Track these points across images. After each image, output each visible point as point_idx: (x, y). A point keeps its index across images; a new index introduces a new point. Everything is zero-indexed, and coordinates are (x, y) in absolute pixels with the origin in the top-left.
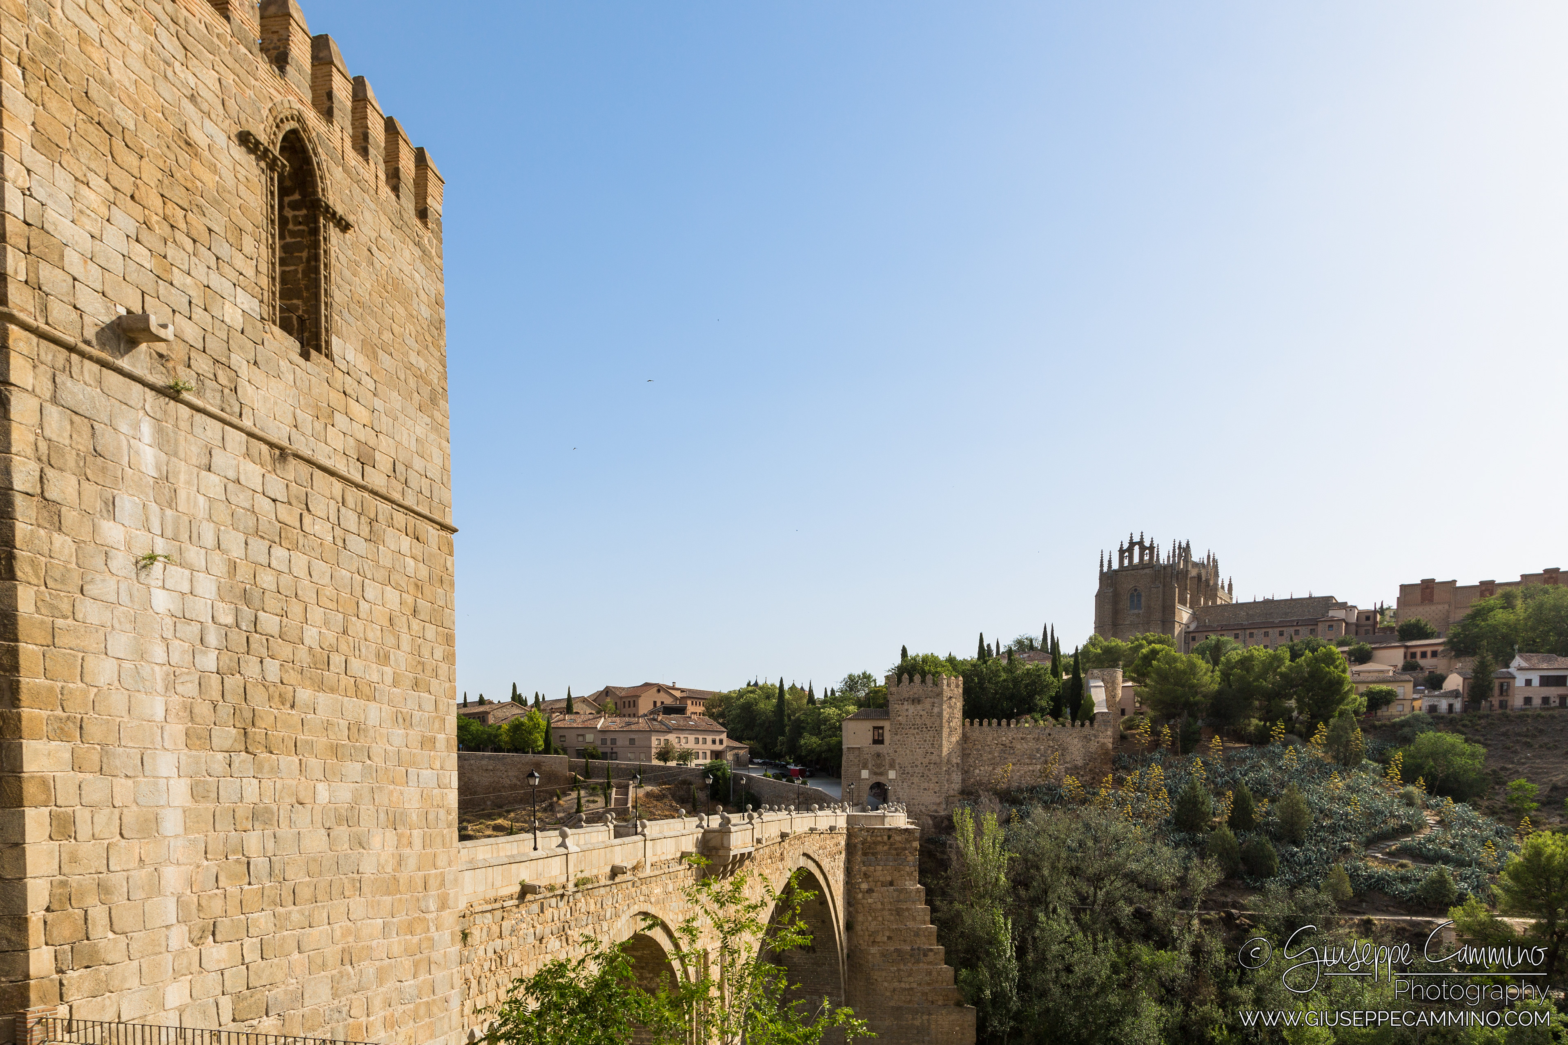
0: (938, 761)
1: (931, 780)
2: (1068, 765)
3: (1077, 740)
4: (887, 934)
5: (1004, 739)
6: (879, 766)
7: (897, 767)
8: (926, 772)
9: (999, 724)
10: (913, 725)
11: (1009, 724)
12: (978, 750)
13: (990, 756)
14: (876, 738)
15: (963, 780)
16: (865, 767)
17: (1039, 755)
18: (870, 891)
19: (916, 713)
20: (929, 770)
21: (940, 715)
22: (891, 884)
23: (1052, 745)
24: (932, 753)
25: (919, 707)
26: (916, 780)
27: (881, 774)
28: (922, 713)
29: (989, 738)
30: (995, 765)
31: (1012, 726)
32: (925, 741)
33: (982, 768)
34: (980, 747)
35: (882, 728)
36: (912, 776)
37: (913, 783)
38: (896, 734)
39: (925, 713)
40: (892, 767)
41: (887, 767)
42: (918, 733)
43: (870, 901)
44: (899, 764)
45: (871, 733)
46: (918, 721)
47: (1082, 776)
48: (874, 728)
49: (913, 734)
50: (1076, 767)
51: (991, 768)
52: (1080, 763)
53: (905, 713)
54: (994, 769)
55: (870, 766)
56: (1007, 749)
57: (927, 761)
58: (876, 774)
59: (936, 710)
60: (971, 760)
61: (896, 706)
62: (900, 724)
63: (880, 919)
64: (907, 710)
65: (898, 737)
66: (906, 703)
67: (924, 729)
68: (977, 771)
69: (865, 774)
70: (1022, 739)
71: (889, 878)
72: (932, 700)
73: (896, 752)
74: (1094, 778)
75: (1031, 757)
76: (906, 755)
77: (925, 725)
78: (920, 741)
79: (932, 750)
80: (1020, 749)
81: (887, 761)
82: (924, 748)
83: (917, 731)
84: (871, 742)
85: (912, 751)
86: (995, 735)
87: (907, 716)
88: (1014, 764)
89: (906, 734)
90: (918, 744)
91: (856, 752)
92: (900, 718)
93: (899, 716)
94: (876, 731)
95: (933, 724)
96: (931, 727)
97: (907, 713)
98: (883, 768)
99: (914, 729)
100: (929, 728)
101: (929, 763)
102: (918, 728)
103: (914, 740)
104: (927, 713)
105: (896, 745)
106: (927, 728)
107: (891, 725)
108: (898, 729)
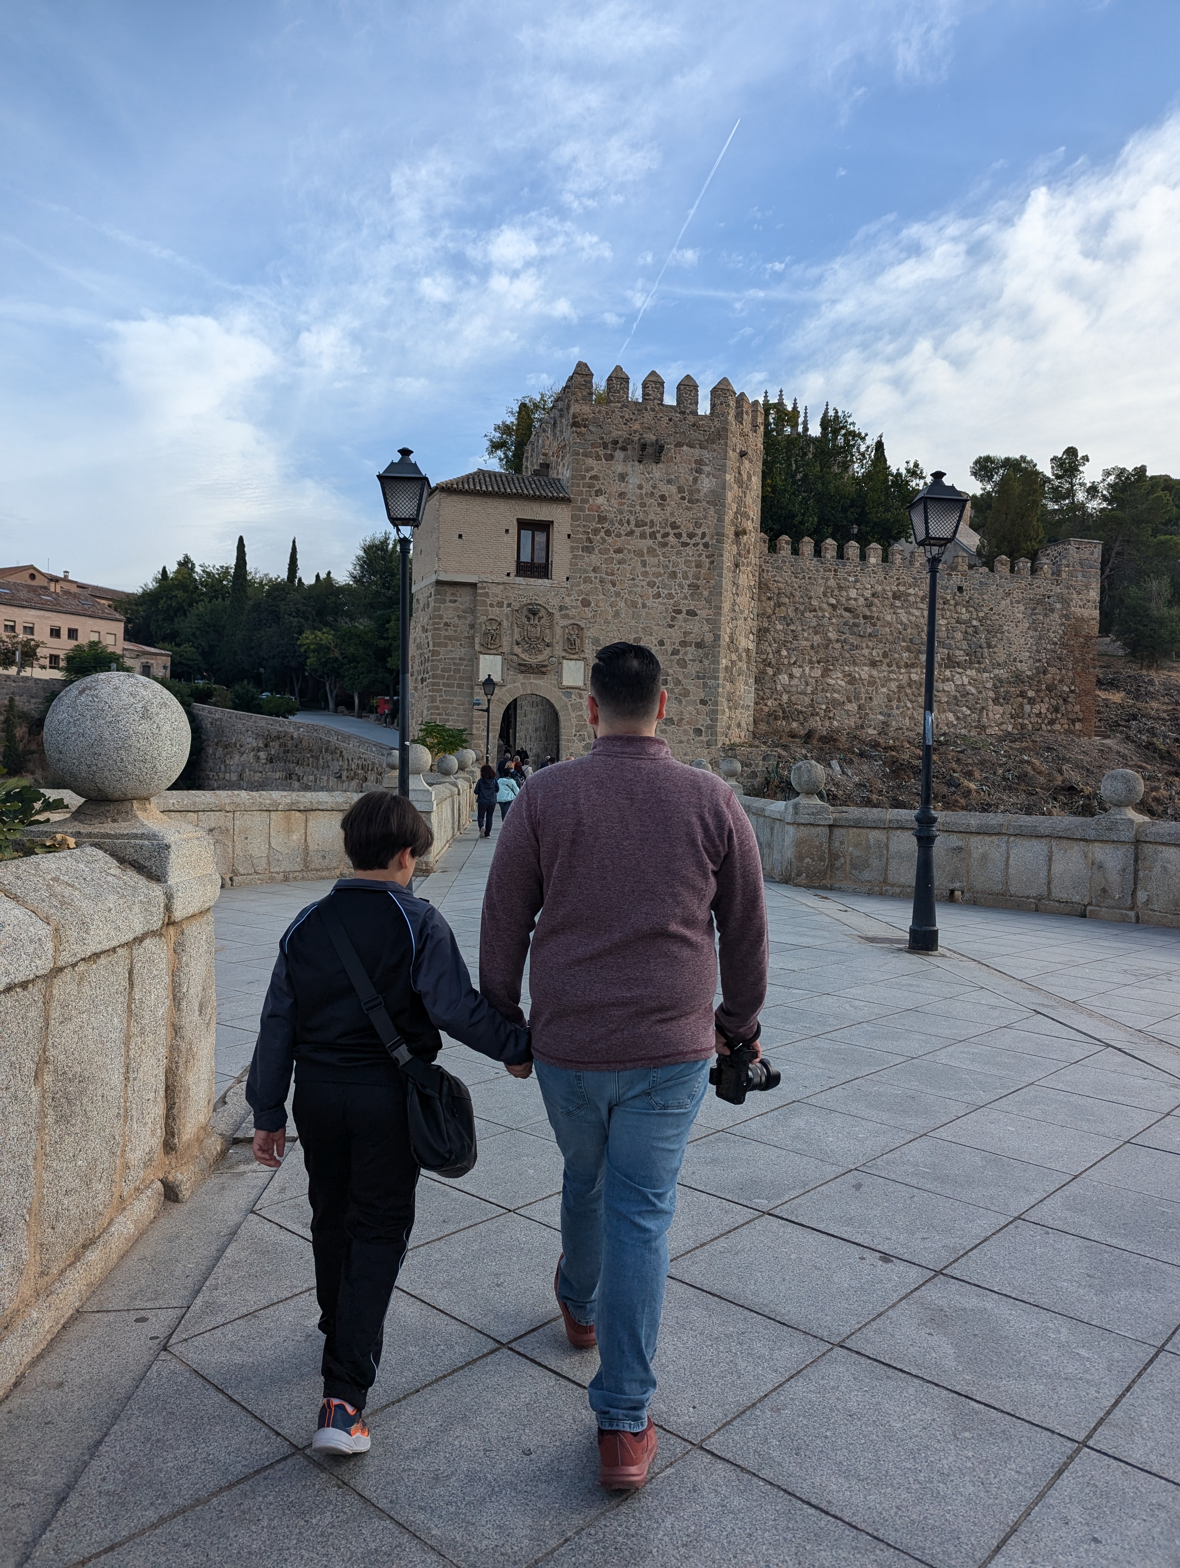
1: (686, 693)
2: (1001, 672)
3: (1021, 606)
5: (853, 593)
6: (531, 643)
9: (841, 555)
10: (641, 524)
13: (817, 639)
14: (526, 557)
15: (756, 701)
16: (491, 644)
19: (648, 488)
20: (683, 664)
21: (717, 499)
23: (965, 616)
24: (692, 613)
25: (658, 471)
27: (539, 670)
28: (665, 489)
29: (815, 589)
30: (828, 665)
31: (873, 560)
32: (673, 575)
33: (797, 672)
34: (792, 614)
35: (545, 526)
38: (589, 550)
39: (673, 489)
40: (573, 650)
41: (558, 650)
42: (651, 551)
44: (595, 641)
45: (511, 540)
46: (654, 514)
47: (1031, 702)
48: (523, 524)
49: (640, 554)
50: (1018, 678)
51: (817, 673)
52: (1026, 668)
53: (617, 487)
54: (826, 673)
55: (506, 643)
56: (859, 621)
57: (676, 635)
58: (525, 669)
59: (706, 484)
61: (591, 461)
62: (602, 519)
64: (622, 477)
65: (595, 559)
66: (619, 455)
67: (671, 539)
68: (784, 678)
69: (490, 667)
70: (896, 597)
72: (697, 452)
73: (586, 603)
76: (617, 614)
77: (674, 526)
78: (658, 575)
79: (692, 605)
80: (890, 624)
81: (558, 631)
82: (670, 596)
83: (649, 542)
84: (513, 569)
85: (634, 604)
86: (832, 583)
87: (622, 495)
88: (873, 664)
89: (619, 551)
90: (651, 584)
91: (464, 598)
92: (600, 500)
93: (599, 493)
94: (526, 534)
95: (698, 525)
96: (691, 536)
97: (622, 487)
98: (548, 651)
99: (643, 536)
100: (685, 538)
101: (684, 644)
102: (653, 536)
103: (640, 569)
104: (681, 490)
105: (587, 580)
106: (678, 536)
107: (574, 518)
108: (596, 531)
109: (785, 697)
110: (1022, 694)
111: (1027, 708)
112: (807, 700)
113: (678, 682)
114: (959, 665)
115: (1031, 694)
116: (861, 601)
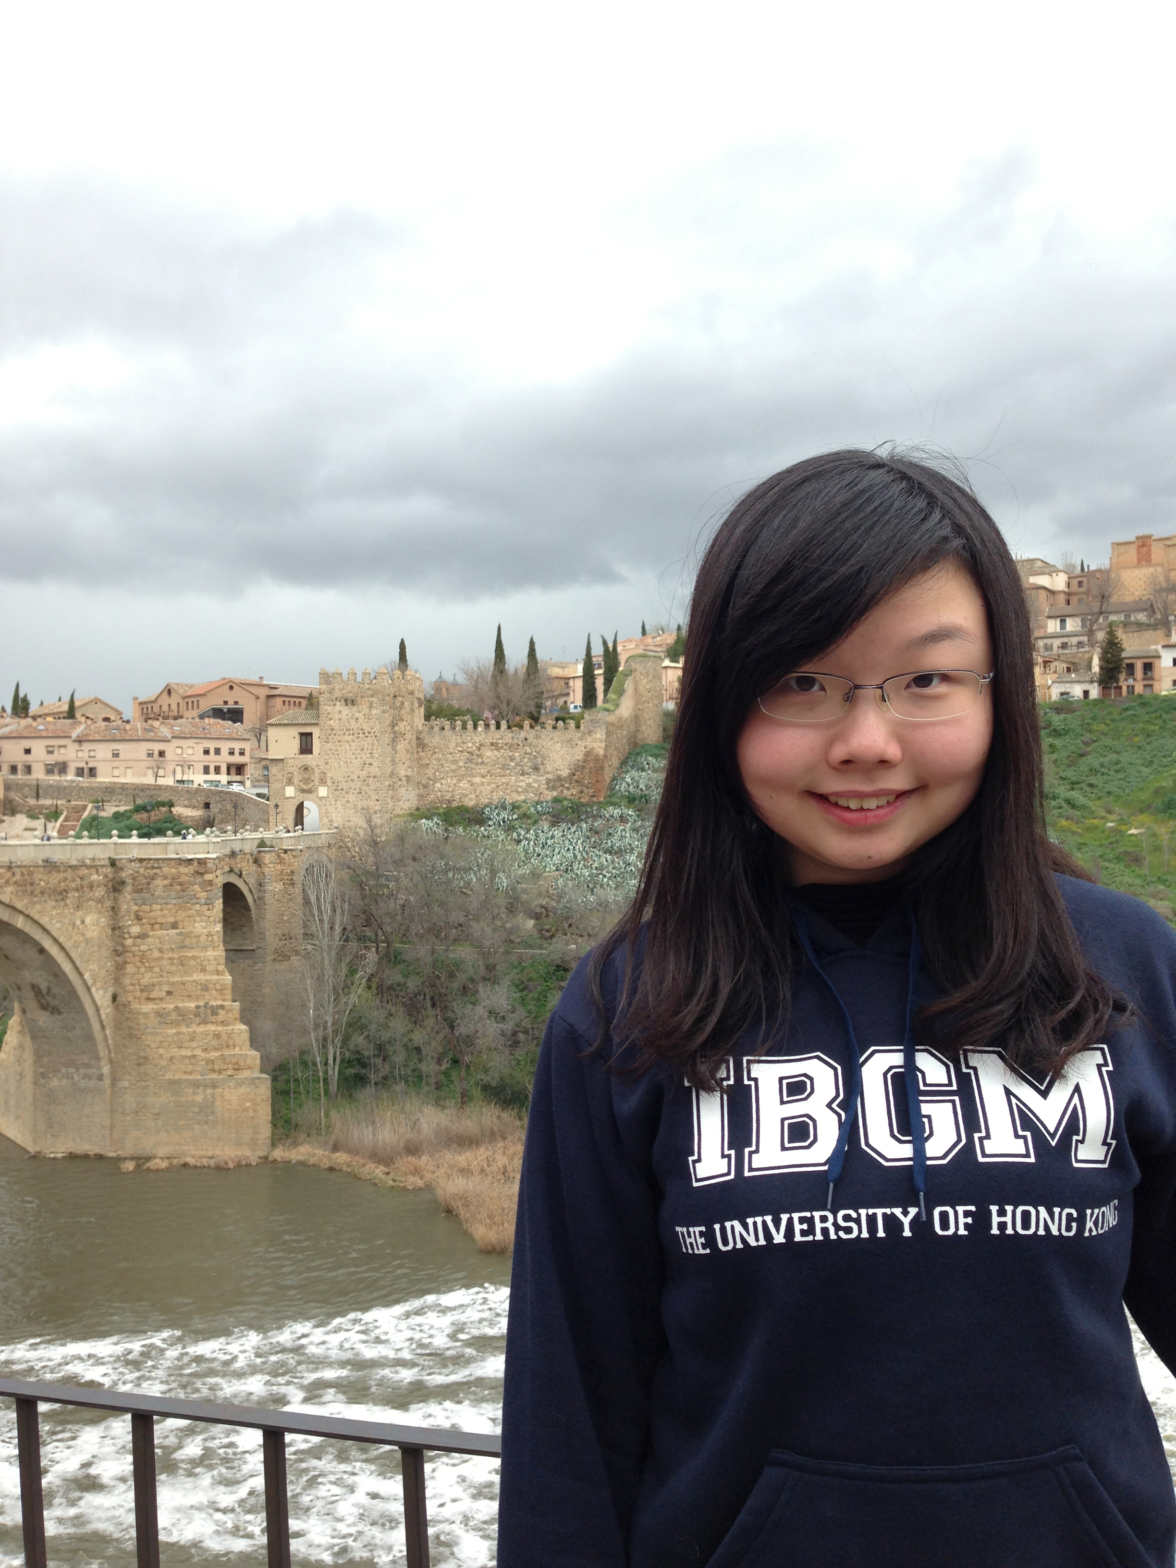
0: (378, 774)
1: (370, 797)
2: (550, 776)
3: (559, 744)
4: (166, 988)
5: (470, 745)
6: (305, 781)
7: (329, 783)
8: (364, 788)
9: (464, 727)
10: (348, 730)
11: (475, 727)
12: (438, 759)
13: (453, 767)
14: (304, 746)
15: (421, 797)
16: (290, 782)
17: (513, 764)
18: (143, 936)
19: (350, 715)
20: (368, 785)
22: (174, 926)
23: (529, 751)
24: (371, 764)
25: (354, 709)
26: (351, 798)
27: (308, 791)
28: (358, 715)
29: (452, 745)
30: (460, 778)
31: (480, 729)
32: (362, 750)
33: (443, 781)
34: (441, 756)
35: (311, 734)
36: (347, 793)
37: (348, 802)
38: (327, 742)
39: (361, 715)
40: (323, 782)
41: (317, 782)
42: (353, 741)
43: (143, 948)
44: (331, 778)
45: (298, 740)
46: (353, 725)
47: (568, 789)
48: (302, 734)
49: (348, 742)
50: (559, 779)
51: (454, 781)
52: (564, 773)
53: (337, 717)
54: (459, 781)
55: (296, 780)
56: (475, 758)
57: (365, 773)
58: (303, 791)
60: (430, 772)
61: (327, 707)
62: (332, 730)
63: (157, 970)
64: (340, 712)
65: (329, 745)
66: (338, 703)
67: (361, 735)
68: (438, 785)
69: (290, 791)
70: (493, 745)
71: (172, 920)
72: (371, 699)
73: (327, 763)
74: (582, 792)
75: (504, 767)
76: (340, 767)
77: (362, 729)
78: (356, 750)
79: (371, 761)
80: (488, 757)
81: (316, 775)
82: (361, 758)
83: (352, 737)
84: (297, 751)
85: (346, 762)
86: (459, 741)
87: (340, 719)
88: (483, 777)
89: (340, 741)
90: (353, 754)
91: (280, 765)
92: (331, 722)
93: (330, 719)
94: (304, 738)
95: (372, 728)
96: (369, 733)
97: (340, 716)
98: (312, 784)
99: (349, 735)
100: (367, 734)
101: (368, 777)
102: (353, 734)
103: (348, 748)
104: (364, 715)
105: (327, 754)
106: (364, 733)
107: (321, 730)
108: (330, 735)
109: (439, 794)
110: (563, 786)
111: (565, 791)
112: (450, 795)
113: (366, 793)
114: (528, 774)
115: (566, 785)
116: (474, 748)
